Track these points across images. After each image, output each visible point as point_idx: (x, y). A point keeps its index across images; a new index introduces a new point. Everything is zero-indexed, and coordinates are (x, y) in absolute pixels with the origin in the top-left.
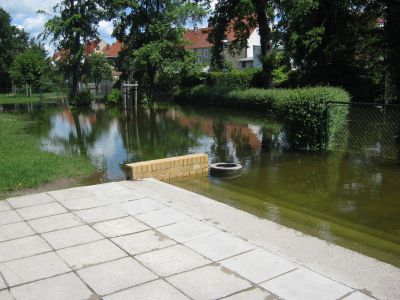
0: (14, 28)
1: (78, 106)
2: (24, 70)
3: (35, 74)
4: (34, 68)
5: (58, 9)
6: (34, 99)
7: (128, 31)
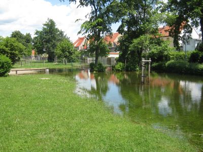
0: (57, 29)
1: (98, 72)
2: (63, 51)
3: (69, 52)
4: (69, 49)
5: (88, 16)
6: (69, 66)
7: (126, 29)
